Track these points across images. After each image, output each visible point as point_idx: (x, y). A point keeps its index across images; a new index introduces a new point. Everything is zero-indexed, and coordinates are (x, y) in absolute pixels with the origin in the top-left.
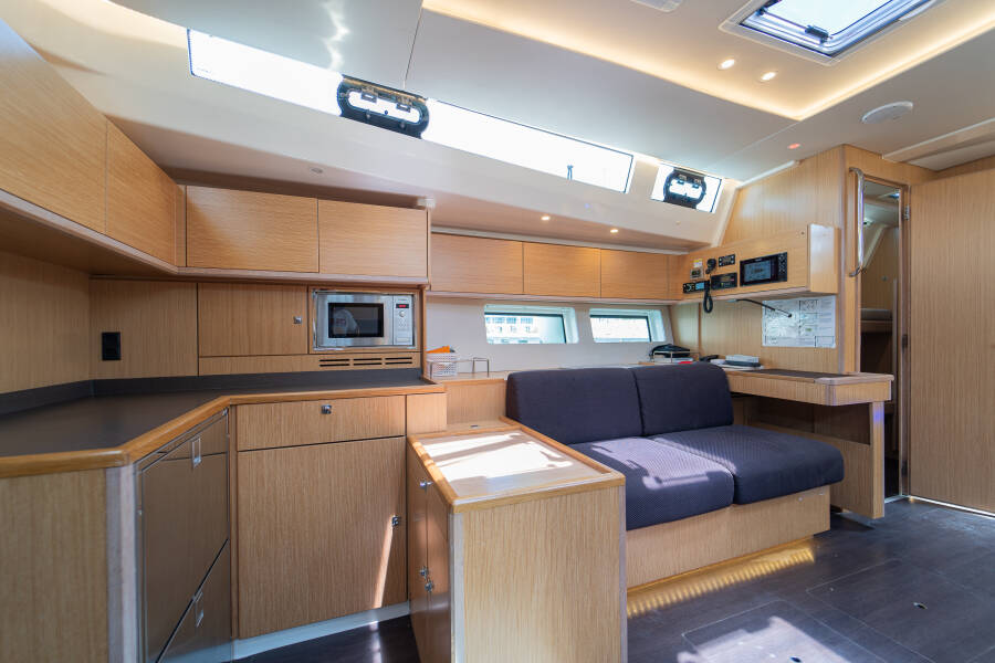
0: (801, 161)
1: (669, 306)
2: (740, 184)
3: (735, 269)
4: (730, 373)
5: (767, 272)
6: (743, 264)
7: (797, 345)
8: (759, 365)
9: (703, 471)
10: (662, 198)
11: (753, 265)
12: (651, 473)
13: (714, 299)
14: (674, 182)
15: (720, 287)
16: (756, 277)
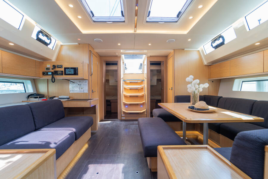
0: (79, 44)
1: (34, 79)
2: (62, 44)
3: (63, 69)
4: (63, 102)
5: (73, 72)
6: (65, 68)
7: (79, 92)
8: (69, 98)
9: (68, 134)
10: (36, 38)
11: (68, 69)
12: (53, 143)
13: (55, 78)
14: (40, 34)
15: (58, 74)
16: (69, 73)
